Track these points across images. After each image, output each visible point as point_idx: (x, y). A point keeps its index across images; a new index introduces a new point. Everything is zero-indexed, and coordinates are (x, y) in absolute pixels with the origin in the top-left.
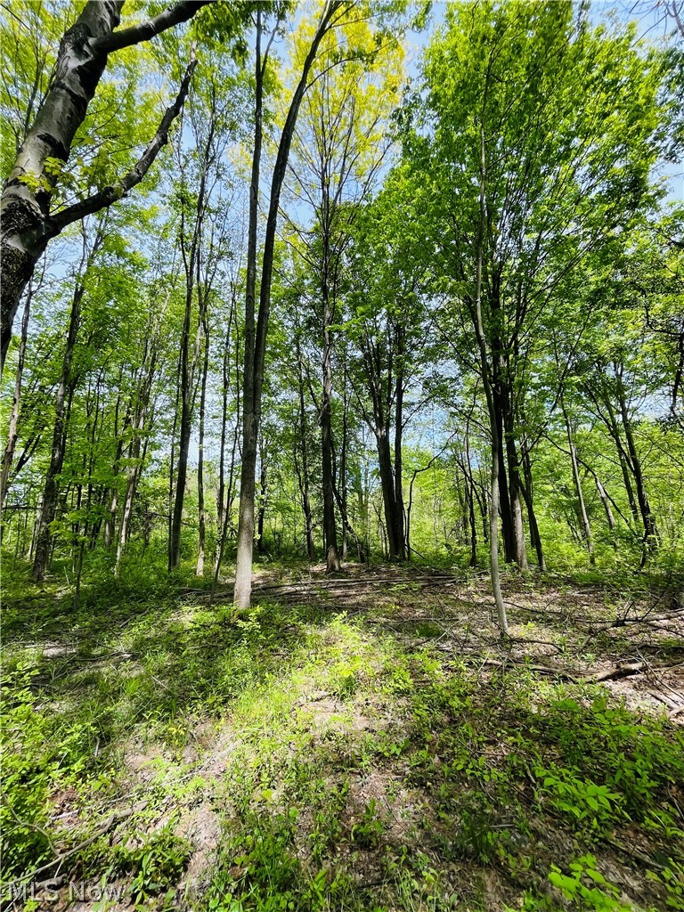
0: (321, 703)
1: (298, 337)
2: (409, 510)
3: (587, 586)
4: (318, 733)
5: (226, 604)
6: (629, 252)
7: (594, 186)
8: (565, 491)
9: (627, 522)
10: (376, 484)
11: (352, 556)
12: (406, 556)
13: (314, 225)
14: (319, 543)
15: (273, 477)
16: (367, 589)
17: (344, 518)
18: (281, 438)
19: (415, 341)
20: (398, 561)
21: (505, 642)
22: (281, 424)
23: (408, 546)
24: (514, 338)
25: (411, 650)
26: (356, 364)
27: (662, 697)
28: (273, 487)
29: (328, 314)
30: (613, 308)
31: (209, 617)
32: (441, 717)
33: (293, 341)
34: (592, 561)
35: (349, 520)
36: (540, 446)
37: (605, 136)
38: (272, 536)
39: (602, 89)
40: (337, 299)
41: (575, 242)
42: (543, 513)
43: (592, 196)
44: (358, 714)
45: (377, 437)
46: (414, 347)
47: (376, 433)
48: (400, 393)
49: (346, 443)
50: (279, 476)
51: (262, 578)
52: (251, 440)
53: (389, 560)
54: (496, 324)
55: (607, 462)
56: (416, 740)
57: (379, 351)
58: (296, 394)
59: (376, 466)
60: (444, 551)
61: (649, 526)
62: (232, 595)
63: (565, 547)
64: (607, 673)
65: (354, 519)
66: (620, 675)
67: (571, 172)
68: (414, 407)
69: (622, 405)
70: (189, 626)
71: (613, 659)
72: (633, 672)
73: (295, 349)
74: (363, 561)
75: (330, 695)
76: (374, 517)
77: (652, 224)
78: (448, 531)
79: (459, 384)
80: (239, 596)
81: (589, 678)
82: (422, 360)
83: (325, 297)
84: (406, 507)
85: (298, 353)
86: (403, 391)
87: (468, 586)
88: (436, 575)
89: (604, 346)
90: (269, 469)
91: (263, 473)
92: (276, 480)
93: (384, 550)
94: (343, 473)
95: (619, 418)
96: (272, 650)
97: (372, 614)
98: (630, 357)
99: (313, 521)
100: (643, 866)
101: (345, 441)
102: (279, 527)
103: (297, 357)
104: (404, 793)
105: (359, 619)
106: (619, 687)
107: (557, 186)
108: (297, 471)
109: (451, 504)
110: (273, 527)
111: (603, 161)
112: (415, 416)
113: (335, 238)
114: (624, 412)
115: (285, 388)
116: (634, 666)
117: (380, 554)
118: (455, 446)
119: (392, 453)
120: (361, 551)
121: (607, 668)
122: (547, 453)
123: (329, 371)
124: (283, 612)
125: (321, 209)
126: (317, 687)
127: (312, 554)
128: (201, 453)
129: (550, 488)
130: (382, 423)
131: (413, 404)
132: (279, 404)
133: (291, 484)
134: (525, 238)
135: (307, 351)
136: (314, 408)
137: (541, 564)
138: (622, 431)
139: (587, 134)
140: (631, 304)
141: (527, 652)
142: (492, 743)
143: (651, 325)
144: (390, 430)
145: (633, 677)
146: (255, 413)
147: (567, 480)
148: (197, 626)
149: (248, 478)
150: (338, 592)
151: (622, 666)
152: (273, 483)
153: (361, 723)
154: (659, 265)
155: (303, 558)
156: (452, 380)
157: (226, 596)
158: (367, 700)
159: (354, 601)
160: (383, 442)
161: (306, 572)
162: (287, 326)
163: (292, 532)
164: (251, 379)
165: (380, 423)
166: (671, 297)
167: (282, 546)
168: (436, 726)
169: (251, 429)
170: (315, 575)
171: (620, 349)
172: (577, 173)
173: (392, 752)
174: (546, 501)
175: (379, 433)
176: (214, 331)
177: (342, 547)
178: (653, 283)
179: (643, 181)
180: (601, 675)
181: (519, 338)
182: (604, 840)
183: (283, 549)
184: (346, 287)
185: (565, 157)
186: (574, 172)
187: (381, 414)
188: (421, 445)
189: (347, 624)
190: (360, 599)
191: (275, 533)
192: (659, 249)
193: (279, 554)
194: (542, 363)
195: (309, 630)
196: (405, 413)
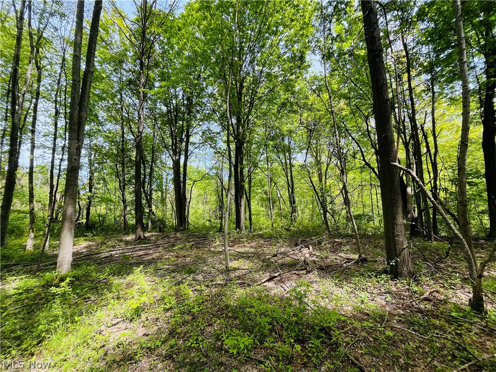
0: (117, 326)
1: (121, 89)
2: (189, 202)
3: (268, 238)
4: (111, 346)
5: (49, 270)
6: (297, 88)
7: (286, 53)
8: (266, 193)
9: (286, 208)
10: (171, 187)
11: (153, 228)
12: (187, 227)
13: (136, 17)
14: (132, 221)
15: (99, 179)
16: (160, 249)
17: (150, 206)
18: (106, 155)
19: (198, 108)
20: (182, 230)
21: (228, 271)
22: (107, 146)
23: (188, 222)
24: (247, 117)
25: (179, 283)
26: (162, 115)
27: (283, 286)
28: (99, 186)
29: (143, 80)
30: (289, 112)
31: (32, 282)
32: (188, 317)
33: (117, 92)
34: (272, 226)
35: (153, 208)
36: (257, 171)
37: (292, 30)
38: (97, 218)
39: (292, 7)
40: (150, 72)
41: (276, 77)
42: (256, 203)
43: (285, 57)
44: (141, 327)
45: (173, 160)
46: (198, 112)
47: (172, 158)
48: (188, 136)
49: (153, 161)
50: (104, 179)
51: (87, 247)
52: (75, 159)
53: (176, 230)
54: (239, 109)
55: (282, 181)
56: (172, 333)
57: (177, 109)
58: (118, 127)
59: (171, 177)
60: (207, 223)
61: (294, 210)
62: (56, 264)
63: (262, 219)
64: (266, 279)
65: (157, 207)
66: (271, 279)
67: (278, 41)
68: (196, 146)
69: (290, 156)
70: (12, 292)
71: (269, 272)
72: (276, 277)
73: (119, 97)
74: (160, 231)
75: (124, 320)
76: (169, 206)
77: (305, 78)
78: (211, 212)
79: (221, 136)
80: (61, 265)
81: (259, 283)
82: (202, 120)
83: (141, 68)
84: (188, 200)
85: (121, 100)
86: (190, 135)
87: (216, 242)
88: (201, 237)
89: (285, 128)
90: (96, 174)
91: (91, 177)
92: (102, 182)
93: (174, 224)
94: (151, 178)
95: (288, 161)
96: (85, 298)
97: (159, 265)
98: (294, 135)
99: (128, 208)
100: (261, 362)
101: (153, 160)
102: (103, 212)
103: (120, 102)
104: (160, 366)
105: (151, 269)
106: (270, 284)
107: (271, 46)
108: (117, 176)
109: (214, 198)
110: (98, 212)
111: (291, 42)
112: (196, 150)
113: (151, 32)
114: (290, 160)
115: (111, 122)
116: (276, 275)
117: (172, 227)
118: (217, 168)
119: (182, 169)
120: (160, 225)
121: (267, 276)
122: (260, 175)
123: (142, 117)
124: (98, 271)
125: (141, 8)
126: (116, 317)
127: (127, 229)
128: (32, 161)
129: (260, 191)
130: (176, 152)
131: (195, 144)
132: (105, 131)
133: (114, 185)
134: (257, 68)
135: (128, 100)
136: (132, 137)
137: (251, 228)
138: (288, 167)
139: (285, 26)
140: (295, 112)
141: (236, 274)
142: (210, 325)
143: (301, 123)
144: (182, 156)
145: (275, 279)
146: (78, 140)
147: (266, 188)
148: (21, 291)
149: (71, 185)
150: (141, 253)
151: (272, 275)
152: (99, 184)
153: (141, 331)
154: (307, 98)
155: (119, 232)
156: (218, 133)
157: (51, 265)
158: (147, 318)
159: (150, 257)
160: (176, 164)
161: (121, 241)
162: (112, 80)
163: (113, 215)
164: (76, 115)
165: (175, 153)
166: (310, 112)
167: (105, 224)
168: (185, 323)
169: (75, 151)
170: (127, 243)
171: (290, 132)
172: (280, 43)
173: (157, 344)
174: (258, 197)
175: (174, 158)
176: (47, 70)
177: (147, 224)
178: (304, 105)
179: (304, 58)
180: (263, 281)
181: (250, 118)
182: (248, 357)
183: (106, 226)
184: (157, 65)
185: (275, 33)
186: (279, 42)
187: (176, 147)
188: (199, 166)
189: (143, 273)
190: (154, 256)
191: (99, 216)
192: (307, 91)
193: (102, 230)
194: (260, 132)
195: (116, 281)
196: (190, 148)
